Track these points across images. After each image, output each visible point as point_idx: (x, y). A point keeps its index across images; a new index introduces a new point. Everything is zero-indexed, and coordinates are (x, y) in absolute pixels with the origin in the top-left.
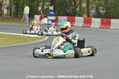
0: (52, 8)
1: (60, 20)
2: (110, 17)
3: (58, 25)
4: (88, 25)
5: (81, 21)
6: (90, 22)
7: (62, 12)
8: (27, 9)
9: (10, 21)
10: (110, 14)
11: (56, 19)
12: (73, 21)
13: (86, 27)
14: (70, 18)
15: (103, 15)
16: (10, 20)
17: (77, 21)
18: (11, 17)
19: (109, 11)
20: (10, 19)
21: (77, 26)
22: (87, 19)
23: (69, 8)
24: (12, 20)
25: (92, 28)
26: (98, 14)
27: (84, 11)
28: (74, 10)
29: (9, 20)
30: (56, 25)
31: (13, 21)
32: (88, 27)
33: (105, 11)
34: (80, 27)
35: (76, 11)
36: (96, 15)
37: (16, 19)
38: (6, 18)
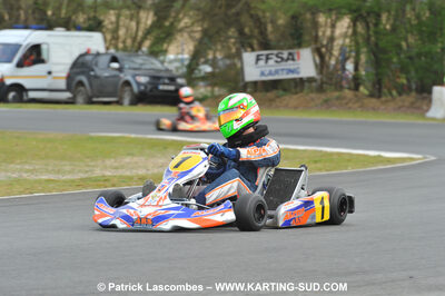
9: (350, 108)
16: (350, 105)
18: (356, 96)
20: (350, 100)
24: (356, 105)
29: (347, 104)
31: (363, 107)
37: (374, 100)
38: (338, 98)
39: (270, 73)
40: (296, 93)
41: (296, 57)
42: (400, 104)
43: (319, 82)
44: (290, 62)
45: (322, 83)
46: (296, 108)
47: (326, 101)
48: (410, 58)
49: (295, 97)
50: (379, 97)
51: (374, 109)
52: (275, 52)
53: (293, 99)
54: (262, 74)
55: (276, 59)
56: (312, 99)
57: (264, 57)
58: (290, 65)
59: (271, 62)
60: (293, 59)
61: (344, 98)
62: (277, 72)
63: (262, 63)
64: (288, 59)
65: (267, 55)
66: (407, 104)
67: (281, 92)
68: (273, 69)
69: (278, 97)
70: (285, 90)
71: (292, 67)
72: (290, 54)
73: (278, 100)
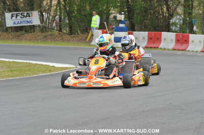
0: (121, 17)
1: (136, 38)
4: (183, 47)
5: (172, 40)
6: (186, 41)
8: (96, 20)
9: (56, 40)
12: (158, 39)
13: (179, 50)
14: (153, 34)
16: (56, 38)
17: (165, 39)
18: (59, 34)
20: (57, 36)
21: (165, 49)
22: (181, 36)
24: (60, 38)
25: (189, 51)
29: (55, 38)
31: (63, 40)
32: (182, 50)
34: (169, 49)
37: (68, 36)
38: (50, 35)
39: (18, 23)
40: (31, 33)
41: (31, 15)
42: (80, 38)
43: (42, 27)
44: (28, 17)
45: (43, 27)
46: (30, 40)
47: (45, 37)
48: (85, 16)
49: (30, 34)
50: (71, 34)
51: (67, 40)
52: (21, 13)
53: (29, 36)
54: (14, 23)
55: (20, 16)
56: (39, 36)
57: (15, 15)
58: (28, 19)
59: (18, 17)
60: (29, 16)
61: (54, 35)
62: (21, 22)
63: (14, 18)
64: (27, 16)
65: (17, 14)
66: (84, 38)
67: (24, 32)
68: (19, 21)
69: (22, 35)
70: (26, 31)
71: (28, 20)
72: (27, 13)
73: (22, 36)
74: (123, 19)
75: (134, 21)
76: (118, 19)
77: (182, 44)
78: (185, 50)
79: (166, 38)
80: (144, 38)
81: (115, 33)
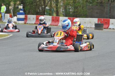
1: (29, 19)
2: (77, 15)
3: (27, 24)
4: (56, 24)
5: (50, 20)
6: (57, 20)
7: (32, 11)
10: (78, 13)
11: (26, 18)
13: (54, 25)
15: (71, 14)
19: (77, 10)
22: (55, 18)
23: (38, 7)
25: (59, 26)
26: (66, 12)
27: (54, 10)
28: (44, 9)
30: (25, 23)
32: (56, 25)
33: (73, 10)
35: (46, 10)
36: (65, 14)
74: (22, 8)
75: (25, 9)
76: (19, 8)
77: (55, 22)
78: (57, 25)
79: (46, 19)
80: (34, 19)
81: (18, 15)
